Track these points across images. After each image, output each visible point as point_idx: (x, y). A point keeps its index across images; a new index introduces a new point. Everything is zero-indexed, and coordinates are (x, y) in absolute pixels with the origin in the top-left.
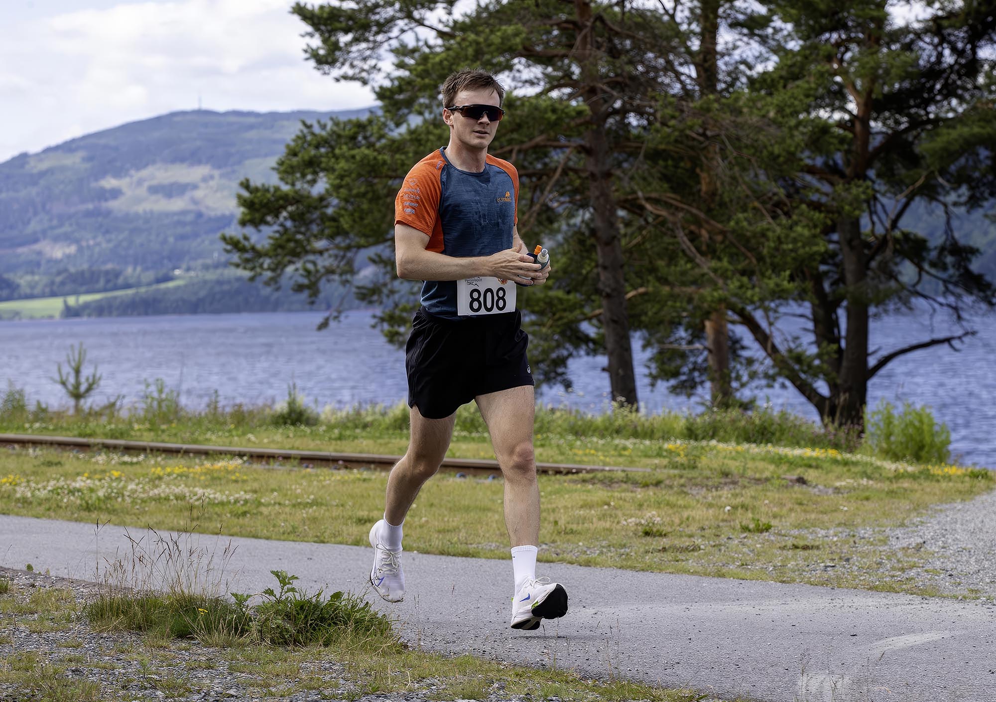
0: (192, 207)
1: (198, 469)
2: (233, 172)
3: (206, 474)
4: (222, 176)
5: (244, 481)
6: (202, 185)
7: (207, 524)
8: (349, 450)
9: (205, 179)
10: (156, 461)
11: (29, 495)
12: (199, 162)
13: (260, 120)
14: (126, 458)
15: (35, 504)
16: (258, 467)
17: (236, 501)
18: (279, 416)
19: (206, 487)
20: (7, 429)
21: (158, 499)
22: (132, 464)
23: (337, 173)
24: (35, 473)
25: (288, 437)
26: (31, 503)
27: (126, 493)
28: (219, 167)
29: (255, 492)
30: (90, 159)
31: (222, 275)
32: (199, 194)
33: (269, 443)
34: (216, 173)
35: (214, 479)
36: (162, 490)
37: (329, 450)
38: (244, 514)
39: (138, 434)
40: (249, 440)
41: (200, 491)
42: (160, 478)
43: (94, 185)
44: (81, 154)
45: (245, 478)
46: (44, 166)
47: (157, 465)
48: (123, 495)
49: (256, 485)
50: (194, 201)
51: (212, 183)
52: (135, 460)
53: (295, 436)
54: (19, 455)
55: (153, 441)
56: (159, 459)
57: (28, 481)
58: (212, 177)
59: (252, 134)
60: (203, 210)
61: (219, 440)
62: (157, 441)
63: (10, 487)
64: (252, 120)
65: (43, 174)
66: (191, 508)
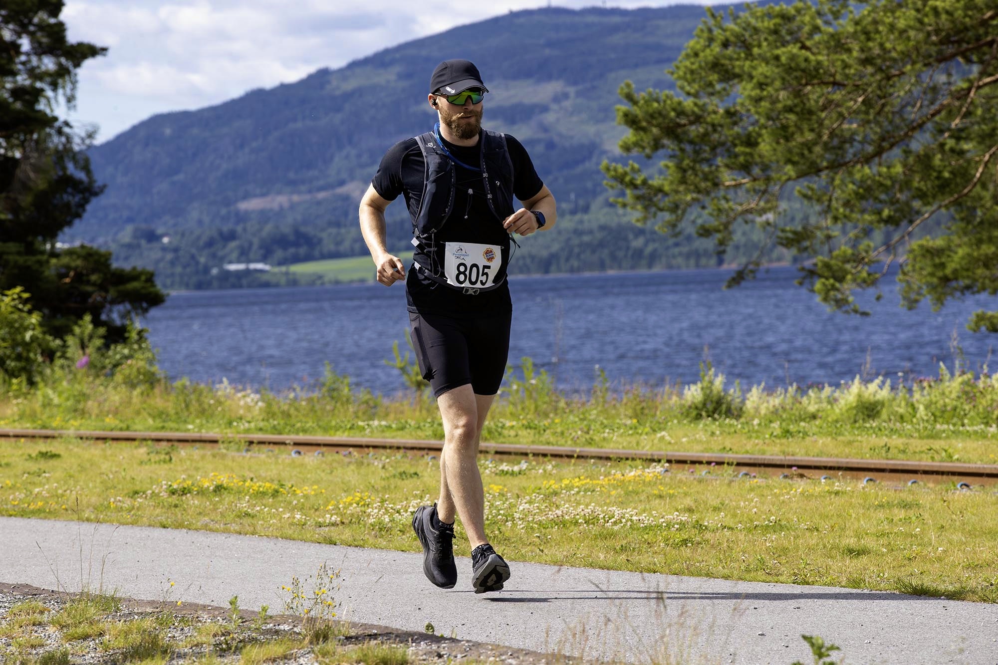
0: (542, 136)
1: (603, 480)
2: (594, 88)
3: (615, 487)
4: (578, 94)
5: (671, 496)
6: (554, 106)
7: (635, 558)
8: (799, 451)
9: (557, 99)
10: (545, 471)
11: (387, 519)
12: (549, 77)
13: (627, 19)
14: (505, 467)
15: (396, 531)
16: (683, 474)
17: (669, 526)
18: (690, 407)
19: (622, 504)
20: (337, 428)
21: (561, 523)
22: (513, 474)
23: (755, 81)
24: (386, 489)
25: (713, 434)
26: (389, 530)
27: (517, 515)
28: (575, 83)
29: (690, 510)
30: (408, 76)
31: (581, 222)
32: (550, 118)
33: (689, 442)
34: (572, 90)
35: (628, 494)
36: (566, 509)
37: (774, 452)
38: (685, 542)
39: (512, 433)
40: (663, 438)
41: (617, 511)
42: (555, 493)
43: (414, 109)
44: (397, 69)
45: (671, 492)
46: (349, 85)
47: (547, 475)
48: (513, 520)
49: (688, 502)
50: (545, 129)
51: (567, 104)
52: (516, 468)
53: (721, 434)
54: (360, 464)
55: (533, 442)
56: (549, 467)
57: (383, 501)
58: (566, 96)
59: (617, 39)
60: (556, 139)
61: (620, 440)
62: (541, 443)
63: (358, 509)
64: (616, 19)
65: (348, 96)
66: (612, 535)
